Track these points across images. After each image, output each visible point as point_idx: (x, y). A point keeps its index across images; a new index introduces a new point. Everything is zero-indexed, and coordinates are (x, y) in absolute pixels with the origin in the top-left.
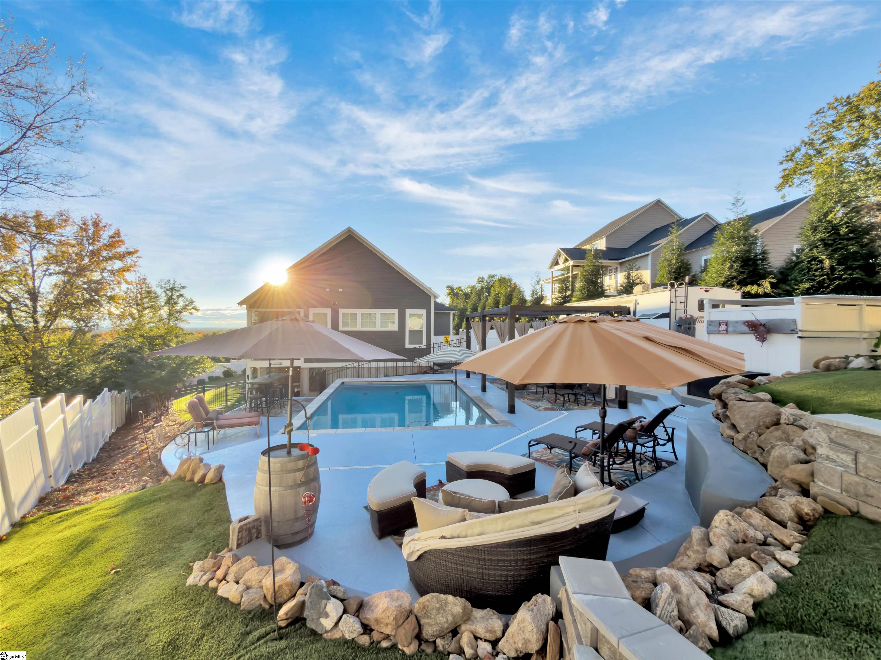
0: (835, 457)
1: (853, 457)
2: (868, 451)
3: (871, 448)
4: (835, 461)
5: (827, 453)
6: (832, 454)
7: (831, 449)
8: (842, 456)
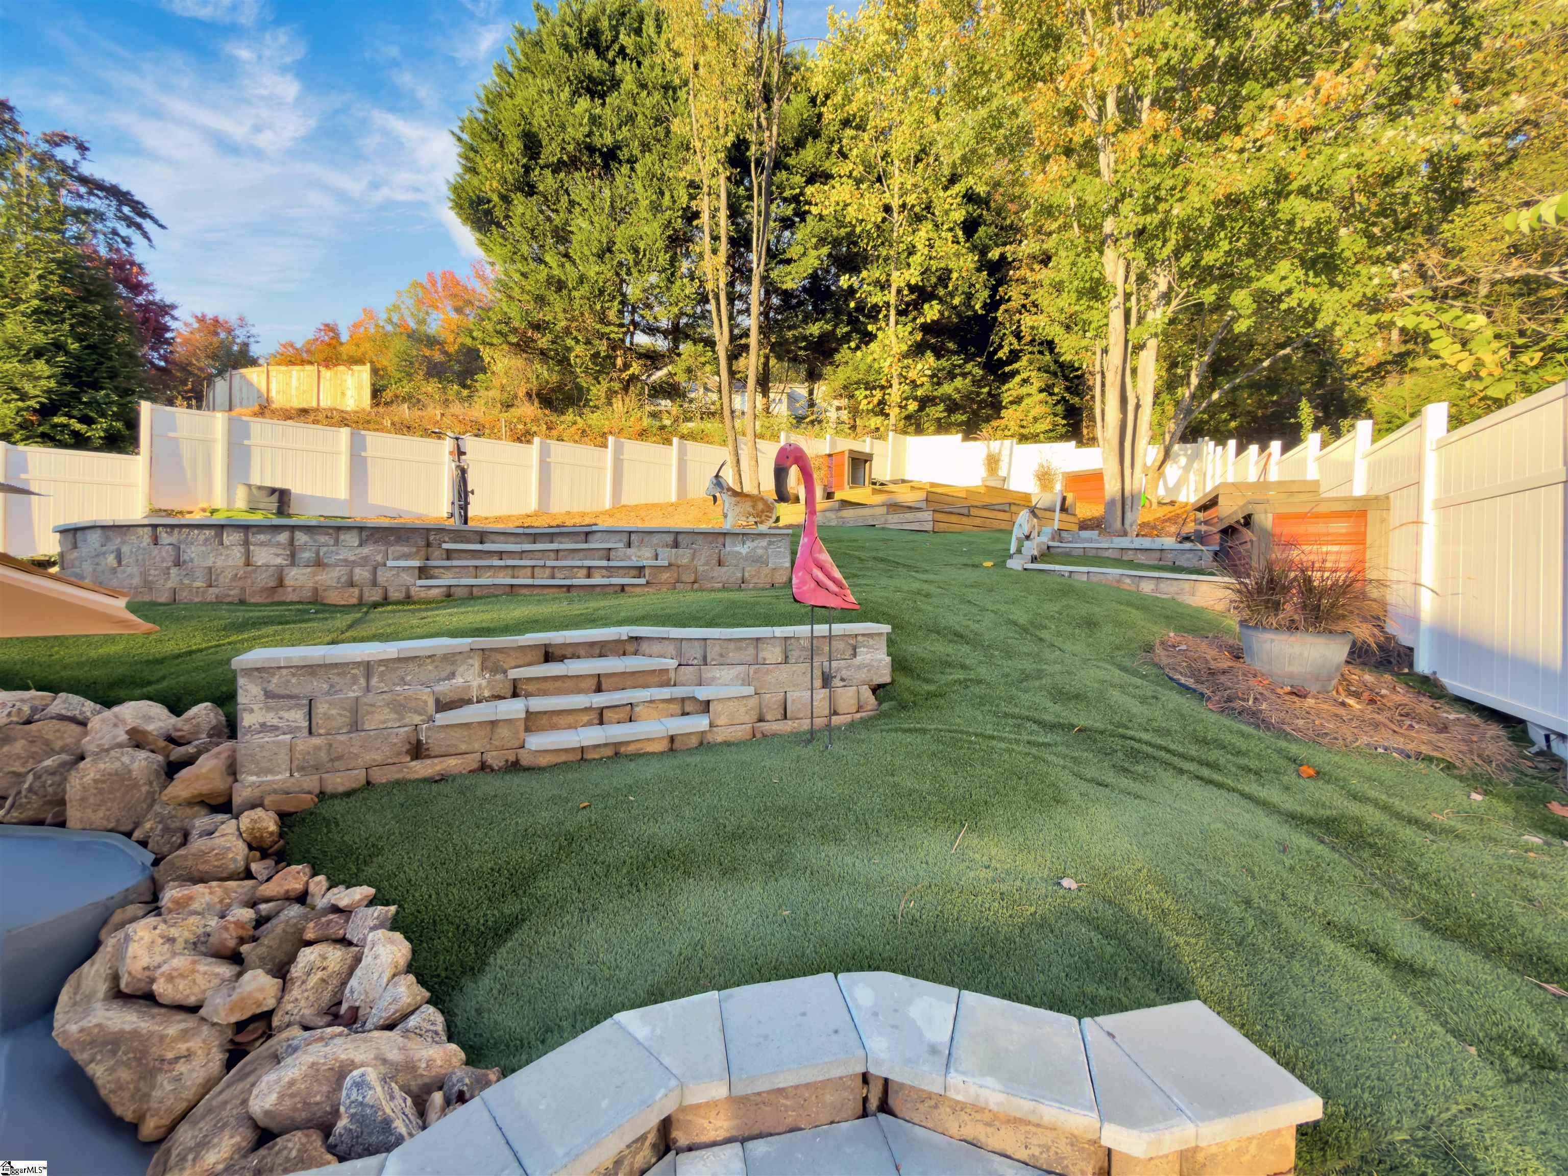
0: (275, 722)
1: (306, 710)
2: (328, 693)
3: (332, 686)
4: (275, 728)
5: (261, 720)
6: (271, 719)
7: (269, 709)
8: (286, 715)
